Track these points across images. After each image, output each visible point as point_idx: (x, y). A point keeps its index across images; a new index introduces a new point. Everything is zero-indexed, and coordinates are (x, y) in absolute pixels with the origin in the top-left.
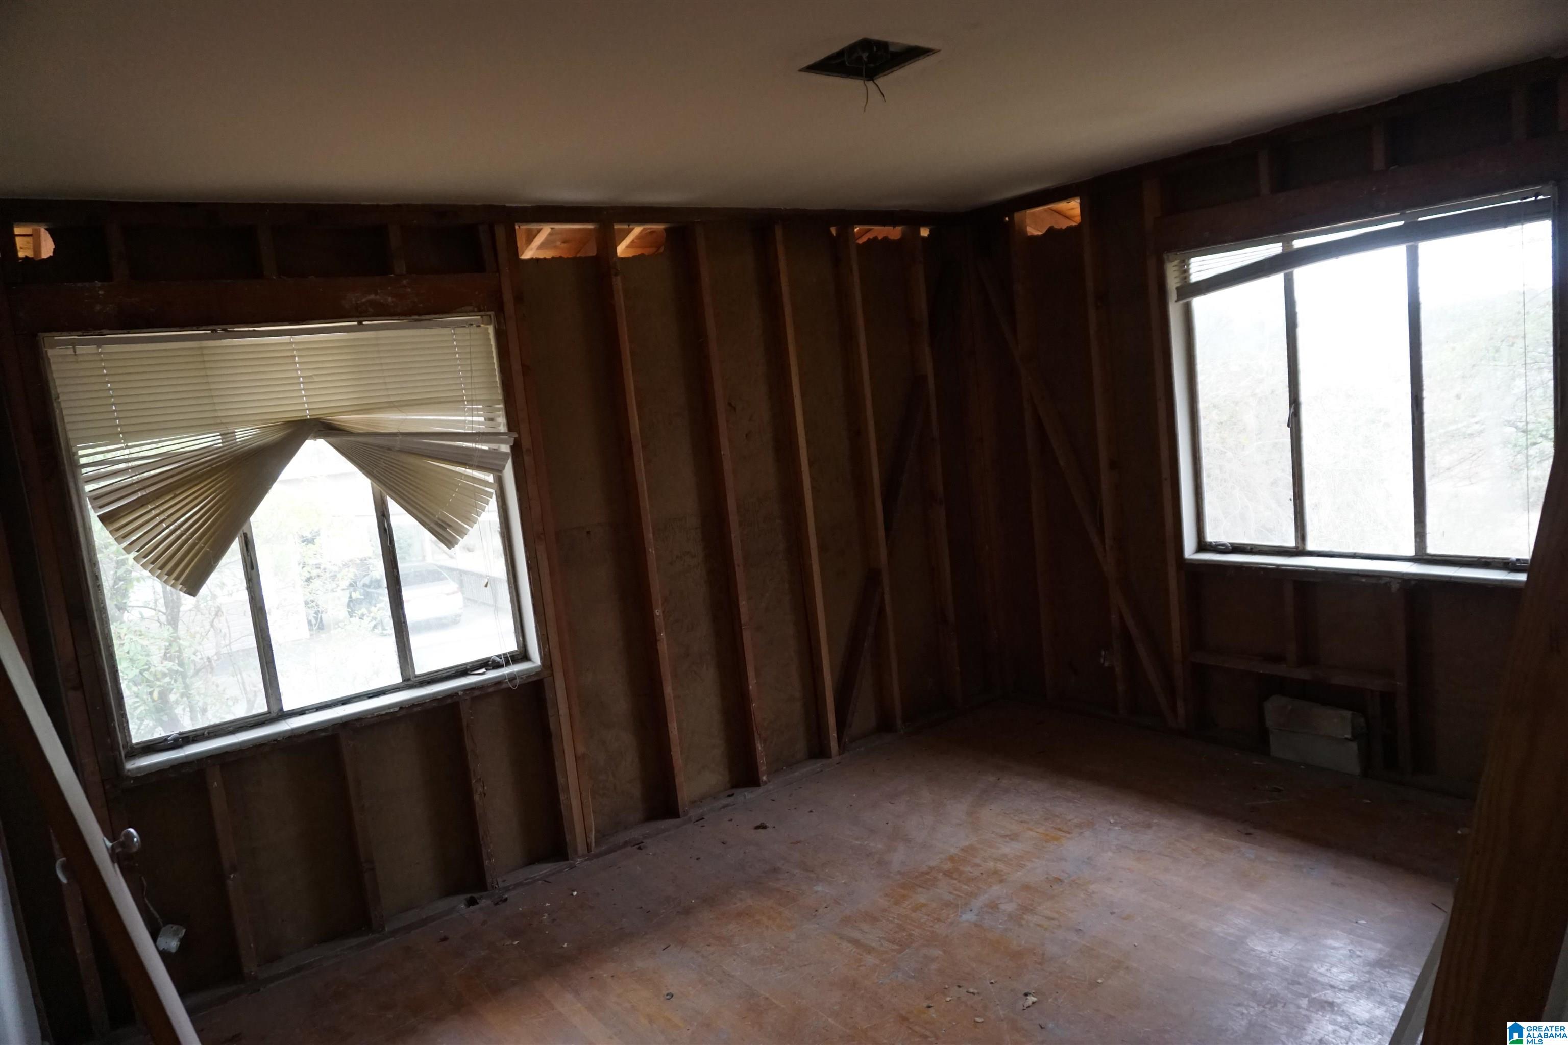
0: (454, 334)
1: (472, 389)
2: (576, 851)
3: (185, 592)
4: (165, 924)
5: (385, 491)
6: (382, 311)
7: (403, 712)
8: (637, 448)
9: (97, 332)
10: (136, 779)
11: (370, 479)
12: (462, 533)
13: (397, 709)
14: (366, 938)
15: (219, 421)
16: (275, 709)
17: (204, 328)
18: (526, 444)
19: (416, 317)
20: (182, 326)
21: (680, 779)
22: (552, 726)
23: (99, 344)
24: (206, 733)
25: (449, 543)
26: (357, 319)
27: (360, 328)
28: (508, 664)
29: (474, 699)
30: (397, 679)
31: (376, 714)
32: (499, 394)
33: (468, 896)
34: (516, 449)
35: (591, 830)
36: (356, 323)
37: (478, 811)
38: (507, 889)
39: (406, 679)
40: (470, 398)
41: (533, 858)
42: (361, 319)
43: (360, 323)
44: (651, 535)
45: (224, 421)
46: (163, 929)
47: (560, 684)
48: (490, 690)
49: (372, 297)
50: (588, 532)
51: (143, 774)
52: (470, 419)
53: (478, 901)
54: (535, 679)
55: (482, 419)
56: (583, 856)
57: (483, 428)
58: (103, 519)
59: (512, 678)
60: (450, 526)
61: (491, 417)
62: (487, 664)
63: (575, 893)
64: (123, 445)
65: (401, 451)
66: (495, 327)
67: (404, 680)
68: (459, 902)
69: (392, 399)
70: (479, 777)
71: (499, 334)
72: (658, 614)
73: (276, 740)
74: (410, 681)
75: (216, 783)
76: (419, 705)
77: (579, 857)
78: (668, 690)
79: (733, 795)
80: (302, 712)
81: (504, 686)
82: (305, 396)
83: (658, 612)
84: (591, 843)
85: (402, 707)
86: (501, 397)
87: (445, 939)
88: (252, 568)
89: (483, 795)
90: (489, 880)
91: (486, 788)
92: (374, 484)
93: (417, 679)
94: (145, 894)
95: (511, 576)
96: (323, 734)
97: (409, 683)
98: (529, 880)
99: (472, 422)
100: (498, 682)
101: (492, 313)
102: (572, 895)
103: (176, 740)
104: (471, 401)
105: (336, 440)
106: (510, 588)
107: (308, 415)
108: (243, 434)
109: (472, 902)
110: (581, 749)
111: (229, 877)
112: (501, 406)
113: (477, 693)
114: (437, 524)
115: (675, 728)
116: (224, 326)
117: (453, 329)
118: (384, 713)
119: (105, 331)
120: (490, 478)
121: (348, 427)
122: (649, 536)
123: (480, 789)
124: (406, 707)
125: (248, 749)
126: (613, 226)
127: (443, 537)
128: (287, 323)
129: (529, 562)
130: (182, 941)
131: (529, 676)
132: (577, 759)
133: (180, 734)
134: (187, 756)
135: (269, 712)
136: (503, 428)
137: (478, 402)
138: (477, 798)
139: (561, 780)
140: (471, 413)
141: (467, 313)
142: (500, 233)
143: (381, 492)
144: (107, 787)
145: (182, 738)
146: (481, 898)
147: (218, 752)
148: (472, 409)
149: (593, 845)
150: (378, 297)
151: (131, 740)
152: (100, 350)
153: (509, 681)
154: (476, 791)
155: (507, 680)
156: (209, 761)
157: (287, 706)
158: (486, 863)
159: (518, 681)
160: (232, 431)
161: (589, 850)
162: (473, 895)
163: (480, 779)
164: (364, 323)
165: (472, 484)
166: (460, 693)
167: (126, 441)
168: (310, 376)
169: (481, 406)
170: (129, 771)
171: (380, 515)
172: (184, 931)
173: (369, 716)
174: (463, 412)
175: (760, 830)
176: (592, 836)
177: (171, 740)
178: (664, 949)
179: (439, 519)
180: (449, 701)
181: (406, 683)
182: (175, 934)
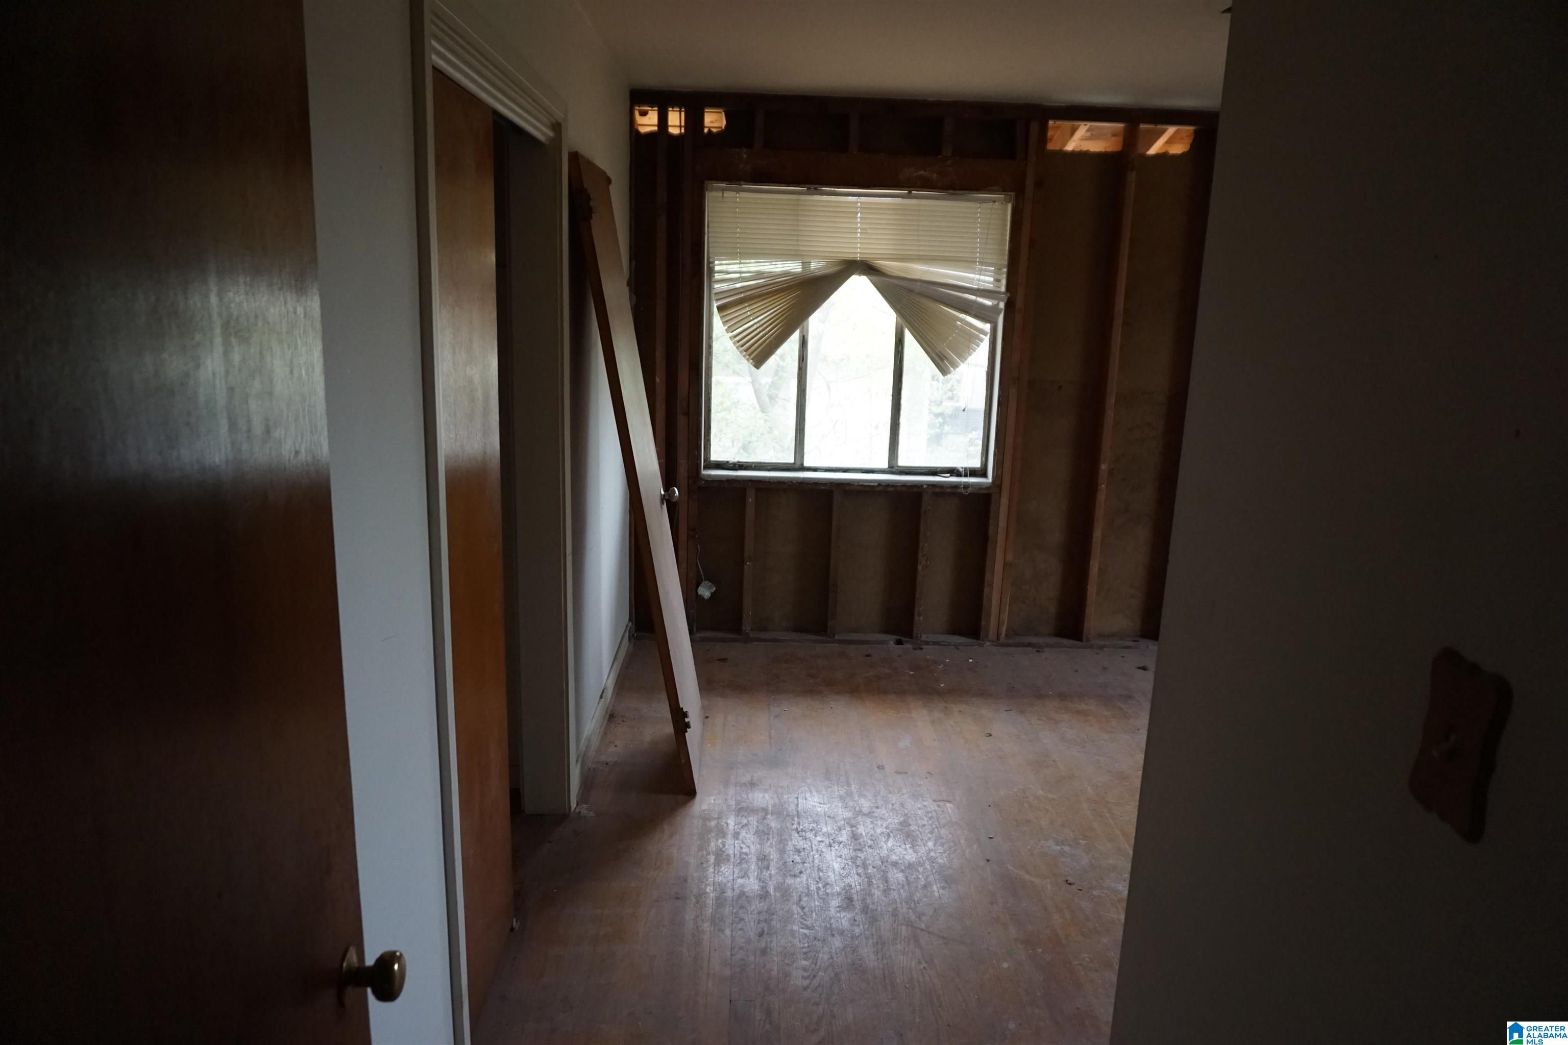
0: (979, 208)
1: (984, 253)
2: (987, 636)
3: (753, 365)
4: (705, 580)
5: (905, 324)
6: (926, 185)
7: (880, 488)
8: (1118, 323)
9: (737, 183)
10: (706, 481)
11: (896, 314)
12: (955, 366)
13: (876, 484)
14: (821, 638)
15: (799, 253)
16: (798, 463)
17: (802, 186)
18: (1019, 303)
19: (952, 191)
20: (788, 184)
21: (1091, 610)
22: (991, 532)
23: (738, 191)
24: (753, 466)
25: (944, 371)
26: (907, 189)
27: (909, 196)
28: (966, 476)
29: (936, 495)
30: (885, 465)
31: (861, 483)
32: (1005, 260)
33: (898, 637)
34: (1010, 305)
35: (1003, 624)
36: (907, 192)
37: (919, 578)
38: (927, 643)
39: (891, 466)
40: (981, 260)
41: (955, 630)
42: (910, 189)
43: (910, 192)
44: (1113, 401)
45: (803, 253)
46: (703, 582)
47: (1004, 501)
48: (948, 490)
49: (922, 172)
50: (1060, 387)
51: (710, 479)
52: (978, 276)
53: (904, 643)
54: (985, 492)
55: (992, 279)
56: (992, 641)
57: (990, 286)
58: (720, 309)
59: (966, 486)
60: (947, 359)
61: (998, 278)
62: (953, 472)
63: (971, 661)
64: (738, 261)
65: (921, 294)
66: (1013, 205)
67: (890, 467)
68: (891, 639)
69: (921, 253)
70: (925, 553)
71: (1016, 213)
72: (1103, 468)
73: (792, 482)
74: (893, 468)
75: (750, 499)
76: (892, 486)
77: (989, 641)
78: (1097, 534)
79: (1138, 641)
80: (815, 470)
81: (959, 490)
82: (859, 243)
83: (1103, 467)
84: (1001, 634)
85: (880, 483)
86: (1006, 263)
87: (868, 656)
88: (803, 361)
89: (925, 567)
90: (915, 632)
91: (928, 563)
92: (899, 318)
93: (898, 468)
94: (698, 556)
95: (988, 408)
96: (823, 488)
97: (893, 470)
98: (946, 643)
99: (979, 280)
100: (955, 486)
101: (1013, 194)
102: (968, 661)
103: (734, 464)
104: (982, 263)
105: (875, 278)
106: (985, 417)
107: (858, 257)
108: (815, 265)
109: (899, 642)
110: (1010, 557)
111: (746, 564)
112: (1005, 270)
113: (938, 490)
114: (937, 355)
115: (1096, 567)
116: (816, 186)
117: (979, 203)
118: (867, 484)
119: (742, 183)
120: (987, 327)
121: (887, 270)
122: (1111, 400)
123: (924, 562)
124: (882, 485)
125: (774, 483)
126: (1139, 125)
127: (940, 366)
128: (857, 187)
129: (1001, 399)
130: (713, 594)
131: (981, 489)
132: (1005, 565)
133: (739, 462)
134: (737, 476)
135: (794, 463)
136: (1003, 289)
137: (990, 265)
138: (920, 568)
139: (988, 576)
140: (979, 273)
141: (992, 192)
142: (1034, 127)
143: (902, 324)
144: (690, 481)
145: (739, 465)
146: (907, 642)
147: (756, 479)
148: (981, 270)
149: (1003, 635)
150: (926, 173)
151: (710, 458)
152: (738, 195)
153: (963, 487)
154: (921, 563)
155: (962, 486)
156: (750, 484)
157: (807, 464)
158: (916, 618)
159: (970, 490)
160: (809, 261)
161: (998, 639)
162: (902, 638)
163: (926, 554)
164: (913, 192)
165: (969, 329)
166: (925, 486)
167: (741, 259)
168: (866, 229)
169: (993, 268)
170: (703, 475)
171: (897, 340)
172: (715, 589)
173: (856, 484)
174: (973, 271)
175: (1142, 671)
176: (1004, 629)
177: (731, 464)
178: (1006, 711)
179: (940, 351)
180: (915, 490)
181: (890, 469)
182: (710, 588)
